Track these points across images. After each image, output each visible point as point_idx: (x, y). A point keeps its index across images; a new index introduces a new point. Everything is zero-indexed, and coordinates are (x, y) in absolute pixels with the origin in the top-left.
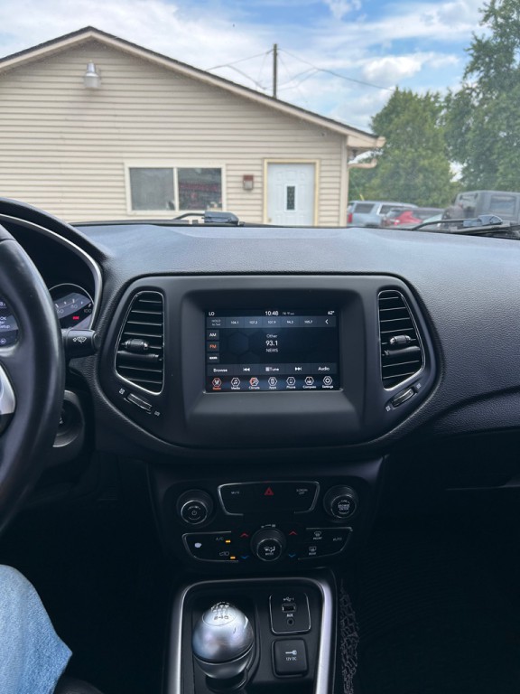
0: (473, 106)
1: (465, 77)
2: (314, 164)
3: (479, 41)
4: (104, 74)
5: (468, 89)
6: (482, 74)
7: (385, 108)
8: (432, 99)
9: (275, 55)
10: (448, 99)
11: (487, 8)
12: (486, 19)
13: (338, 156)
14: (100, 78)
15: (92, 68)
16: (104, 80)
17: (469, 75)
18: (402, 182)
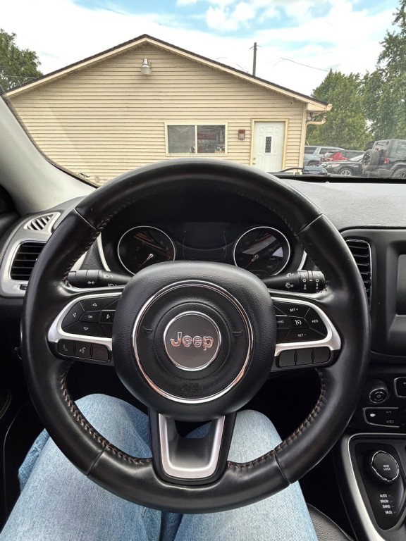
0: (383, 82)
1: (379, 62)
2: (285, 122)
3: (391, 36)
4: (153, 65)
5: (380, 70)
6: (390, 60)
7: (323, 84)
8: (354, 78)
9: (255, 50)
10: (366, 78)
11: (399, 12)
12: (397, 20)
13: (300, 117)
14: (151, 68)
15: (146, 62)
16: (154, 70)
17: (382, 61)
18: (334, 133)
